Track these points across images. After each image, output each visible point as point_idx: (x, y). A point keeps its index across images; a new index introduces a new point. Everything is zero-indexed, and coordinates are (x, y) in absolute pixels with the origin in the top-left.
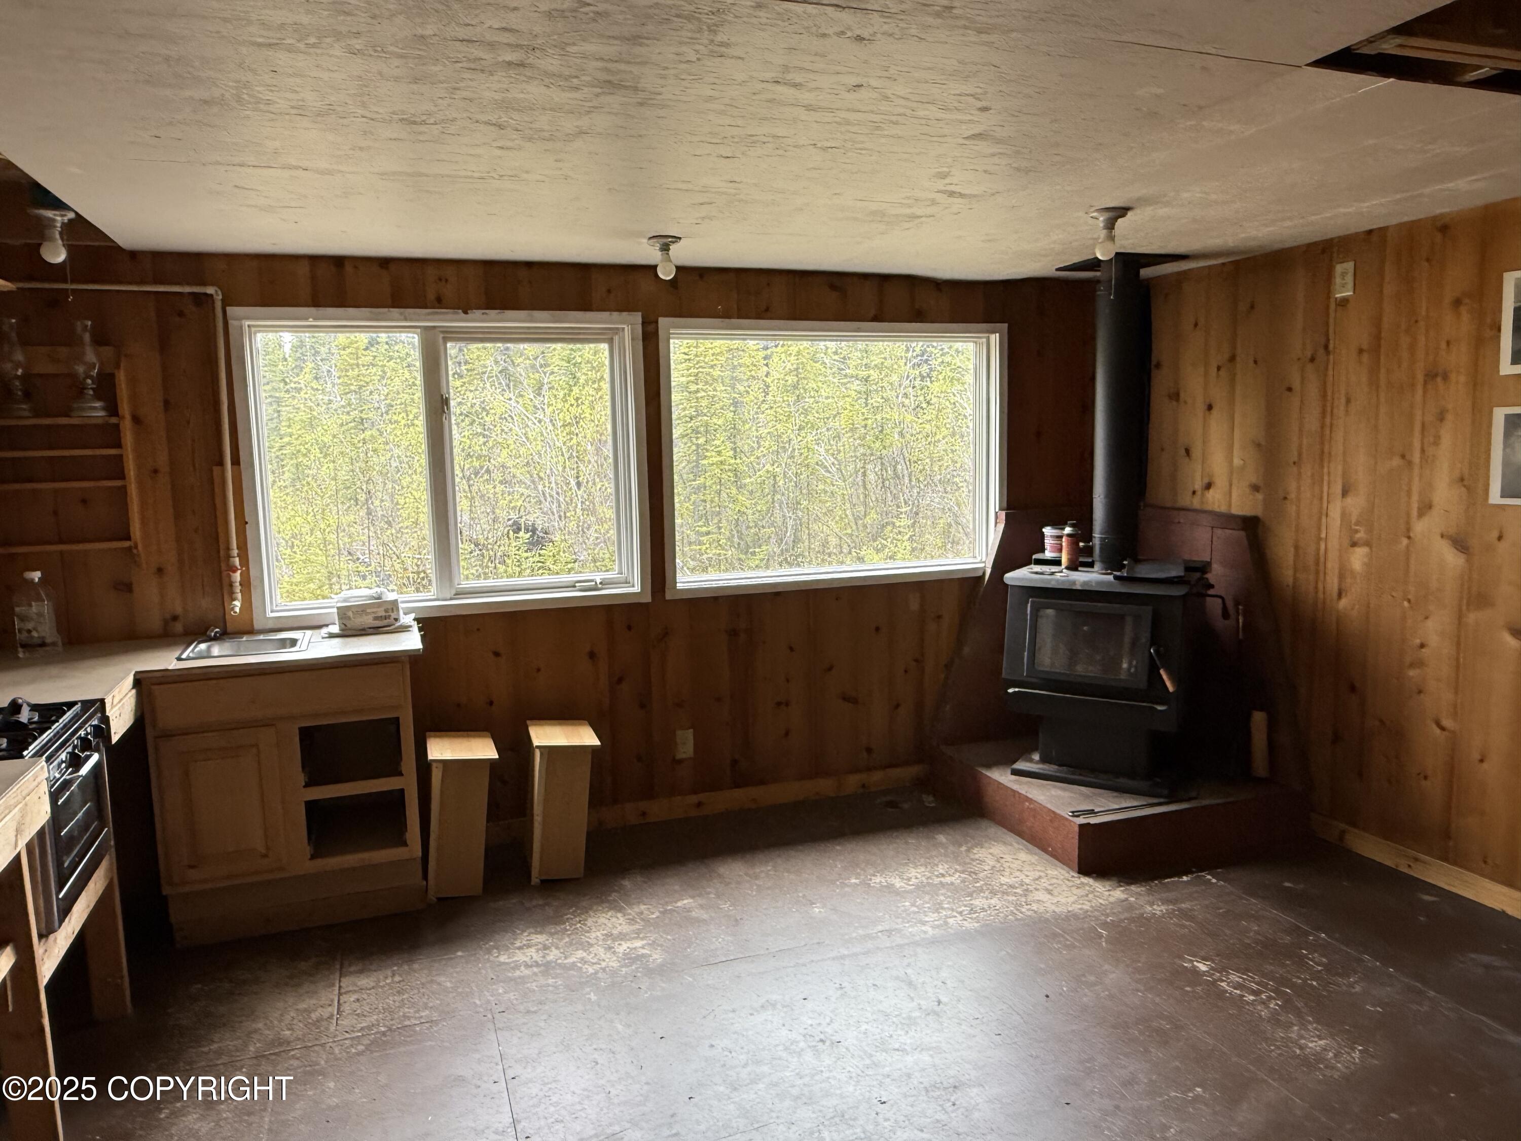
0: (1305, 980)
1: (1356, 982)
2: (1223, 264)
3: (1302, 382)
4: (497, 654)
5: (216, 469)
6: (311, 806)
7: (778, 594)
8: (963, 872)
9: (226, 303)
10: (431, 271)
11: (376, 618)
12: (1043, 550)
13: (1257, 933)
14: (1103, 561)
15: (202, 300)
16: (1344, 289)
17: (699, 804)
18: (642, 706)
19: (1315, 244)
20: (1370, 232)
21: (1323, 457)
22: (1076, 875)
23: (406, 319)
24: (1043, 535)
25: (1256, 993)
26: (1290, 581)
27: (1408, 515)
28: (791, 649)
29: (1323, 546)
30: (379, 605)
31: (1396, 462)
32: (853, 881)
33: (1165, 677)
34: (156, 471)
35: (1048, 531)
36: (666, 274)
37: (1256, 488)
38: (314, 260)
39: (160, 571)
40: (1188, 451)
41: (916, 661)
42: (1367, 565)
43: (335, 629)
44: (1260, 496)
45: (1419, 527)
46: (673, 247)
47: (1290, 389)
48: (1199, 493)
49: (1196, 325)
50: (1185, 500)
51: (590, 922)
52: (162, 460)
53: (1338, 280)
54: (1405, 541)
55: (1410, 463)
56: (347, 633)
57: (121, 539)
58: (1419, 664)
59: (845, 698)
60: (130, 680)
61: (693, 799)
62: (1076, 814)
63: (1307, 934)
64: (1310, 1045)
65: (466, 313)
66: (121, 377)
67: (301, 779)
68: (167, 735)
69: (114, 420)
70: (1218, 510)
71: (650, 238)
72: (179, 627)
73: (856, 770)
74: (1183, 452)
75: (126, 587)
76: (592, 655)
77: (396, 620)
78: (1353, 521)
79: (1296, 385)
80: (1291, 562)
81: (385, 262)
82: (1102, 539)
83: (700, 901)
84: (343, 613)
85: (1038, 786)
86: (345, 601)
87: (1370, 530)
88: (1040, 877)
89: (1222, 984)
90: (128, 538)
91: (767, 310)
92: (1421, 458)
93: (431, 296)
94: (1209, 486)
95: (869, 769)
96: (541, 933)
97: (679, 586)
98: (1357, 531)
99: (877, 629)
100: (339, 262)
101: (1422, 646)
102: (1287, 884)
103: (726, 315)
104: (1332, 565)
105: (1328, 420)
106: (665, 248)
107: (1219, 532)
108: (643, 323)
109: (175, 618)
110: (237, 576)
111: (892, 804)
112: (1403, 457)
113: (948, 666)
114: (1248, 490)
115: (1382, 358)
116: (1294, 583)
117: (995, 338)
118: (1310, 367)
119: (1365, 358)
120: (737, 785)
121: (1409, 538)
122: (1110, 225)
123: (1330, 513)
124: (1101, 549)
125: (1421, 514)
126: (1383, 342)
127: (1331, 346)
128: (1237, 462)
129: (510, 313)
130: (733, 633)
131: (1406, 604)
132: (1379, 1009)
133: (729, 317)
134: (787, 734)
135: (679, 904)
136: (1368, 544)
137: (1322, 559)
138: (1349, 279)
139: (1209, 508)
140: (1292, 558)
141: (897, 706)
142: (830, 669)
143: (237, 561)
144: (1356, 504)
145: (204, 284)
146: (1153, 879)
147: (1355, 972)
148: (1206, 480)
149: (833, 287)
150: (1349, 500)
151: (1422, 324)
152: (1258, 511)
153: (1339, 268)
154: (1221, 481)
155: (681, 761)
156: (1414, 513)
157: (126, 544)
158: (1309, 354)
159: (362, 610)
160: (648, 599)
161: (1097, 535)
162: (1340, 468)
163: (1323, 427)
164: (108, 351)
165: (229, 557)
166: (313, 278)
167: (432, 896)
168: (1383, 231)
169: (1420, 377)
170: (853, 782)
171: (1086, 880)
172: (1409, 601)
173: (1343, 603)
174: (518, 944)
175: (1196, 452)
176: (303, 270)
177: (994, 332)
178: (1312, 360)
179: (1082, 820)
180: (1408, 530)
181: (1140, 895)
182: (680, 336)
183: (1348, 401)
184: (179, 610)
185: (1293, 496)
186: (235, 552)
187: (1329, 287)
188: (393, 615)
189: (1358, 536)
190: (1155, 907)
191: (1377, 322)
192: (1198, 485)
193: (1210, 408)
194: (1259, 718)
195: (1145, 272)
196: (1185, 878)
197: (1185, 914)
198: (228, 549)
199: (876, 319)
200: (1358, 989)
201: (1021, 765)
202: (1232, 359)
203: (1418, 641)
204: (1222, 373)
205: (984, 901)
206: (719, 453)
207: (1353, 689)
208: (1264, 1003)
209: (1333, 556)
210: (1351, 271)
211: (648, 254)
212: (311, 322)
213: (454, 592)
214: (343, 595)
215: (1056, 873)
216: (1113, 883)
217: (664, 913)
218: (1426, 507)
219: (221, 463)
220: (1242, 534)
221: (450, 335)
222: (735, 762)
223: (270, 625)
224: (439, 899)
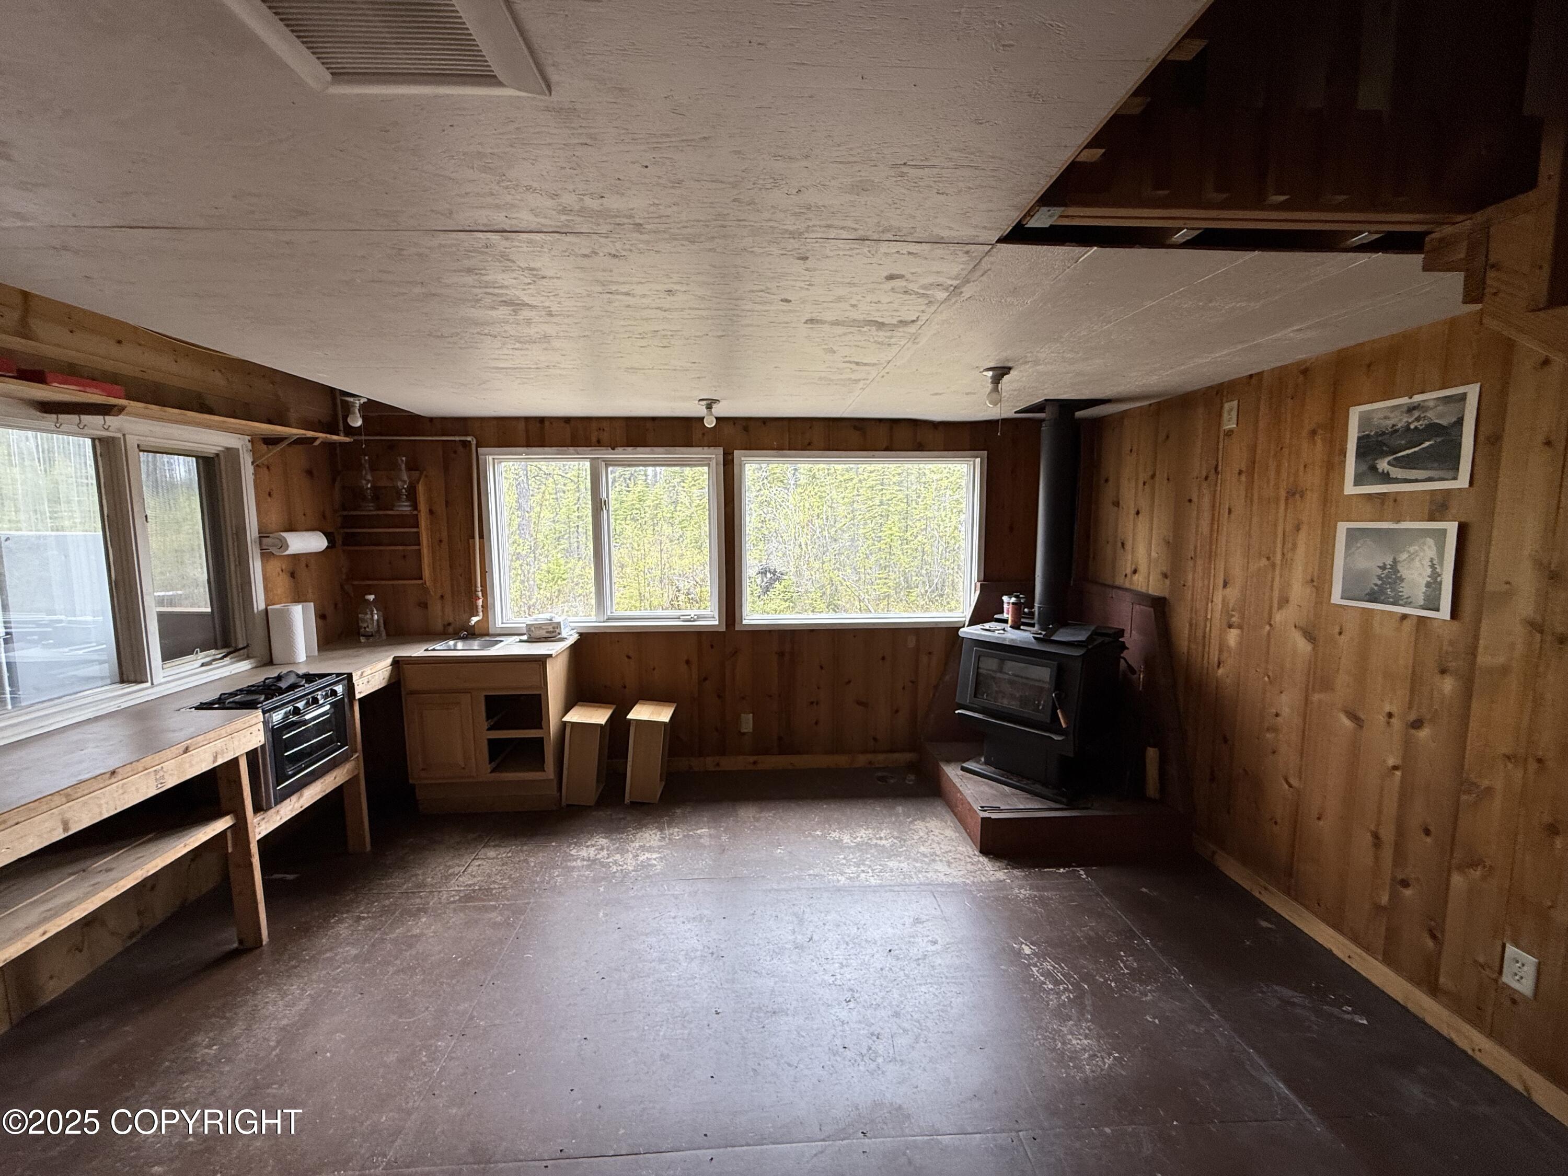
0: (1106, 980)
1: (1150, 991)
2: (1150, 405)
3: (1199, 496)
4: (629, 657)
5: (471, 541)
6: (491, 742)
7: (812, 631)
8: (896, 838)
9: (478, 446)
10: (594, 425)
11: (547, 632)
12: (1002, 612)
13: (1092, 929)
14: (1039, 623)
15: (466, 444)
16: (1230, 424)
17: (755, 763)
18: (719, 696)
19: (1211, 387)
20: (1251, 376)
21: (1211, 556)
22: (977, 853)
23: (578, 454)
24: (1002, 602)
25: (1056, 983)
26: (1185, 650)
27: (1271, 608)
28: (822, 668)
29: (1208, 625)
30: (550, 624)
31: (1264, 562)
32: (818, 833)
33: (1060, 716)
34: (441, 541)
35: (1005, 598)
36: (710, 423)
37: (1165, 576)
38: (527, 419)
39: (442, 597)
40: (1123, 544)
41: (913, 682)
42: (1240, 643)
43: (525, 638)
44: (1168, 582)
45: (1278, 617)
46: (714, 406)
47: (1190, 501)
48: (1129, 576)
49: (1131, 451)
50: (1119, 581)
51: (638, 836)
52: (445, 534)
53: (1225, 415)
54: (1268, 627)
55: (1273, 565)
56: (532, 640)
57: (416, 579)
58: (1274, 729)
59: (859, 703)
60: (390, 660)
61: (752, 759)
62: (983, 809)
63: (1133, 936)
64: (1074, 1042)
65: (613, 449)
66: (421, 488)
67: (486, 725)
68: (412, 693)
69: (415, 512)
70: (1139, 589)
71: (700, 400)
72: (451, 629)
73: (865, 752)
74: (1120, 545)
75: (424, 605)
76: (688, 662)
77: (559, 634)
78: (1231, 606)
79: (1195, 499)
80: (1187, 636)
81: (567, 420)
82: (1039, 608)
83: (713, 831)
84: (529, 627)
85: (975, 782)
86: (536, 620)
87: (1242, 617)
88: (950, 851)
89: (1034, 969)
90: (421, 578)
91: (809, 444)
92: (1282, 561)
93: (594, 439)
94: (1135, 572)
95: (874, 752)
96: (606, 838)
97: (744, 622)
98: (1233, 616)
99: (883, 658)
100: (542, 420)
101: (1277, 715)
102: (1144, 890)
103: (780, 448)
104: (1215, 643)
105: (1216, 526)
106: (709, 407)
107: (1137, 607)
108: (724, 454)
109: (449, 624)
110: (480, 602)
111: (881, 779)
112: (1268, 559)
113: (936, 687)
114: (1160, 577)
115: (1256, 475)
116: (1188, 652)
117: (978, 460)
118: (1205, 484)
119: (1243, 478)
120: (781, 753)
121: (1271, 625)
122: (997, 380)
123: (1215, 600)
124: (1039, 613)
125: (1280, 607)
126: (1256, 465)
127: (1220, 468)
128: (1154, 554)
129: (640, 449)
130: (781, 654)
131: (1266, 679)
132: (1157, 1021)
133: (782, 449)
134: (816, 723)
135: (699, 832)
136: (1240, 627)
137: (1207, 636)
138: (1234, 414)
139: (1133, 587)
140: (1187, 632)
141: (897, 711)
142: (849, 682)
143: (480, 594)
144: (1233, 593)
145: (467, 435)
146: (1034, 867)
147: (1156, 981)
148: (1134, 567)
149: (855, 428)
150: (1228, 590)
151: (1286, 451)
152: (1165, 594)
153: (1227, 406)
154: (1143, 568)
155: (744, 734)
156: (1275, 606)
157: (420, 582)
158: (1204, 474)
159: (539, 627)
160: (723, 629)
161: (1036, 605)
162: (1222, 566)
163: (1212, 531)
164: (416, 474)
165: (476, 591)
166: (527, 431)
167: (564, 803)
168: (1260, 374)
169: (1283, 494)
170: (862, 760)
171: (984, 860)
172: (1269, 677)
173: (1220, 671)
174: (589, 843)
175: (1128, 546)
176: (522, 425)
177: (977, 457)
178: (1206, 478)
179: (986, 815)
180: (1270, 618)
181: (1017, 878)
182: (750, 462)
183: (1230, 511)
184: (451, 620)
185: (1190, 583)
186: (479, 589)
187: (1220, 423)
188: (558, 631)
189: (1233, 619)
190: (1022, 891)
191: (1253, 449)
192: (1129, 571)
193: (1138, 513)
194: (1152, 753)
195: (1079, 414)
196: (1062, 870)
197: (1043, 902)
198: (476, 587)
199: (886, 449)
200: (1149, 997)
201: (969, 765)
202: (1153, 477)
203: (1274, 711)
204: (1147, 486)
205: (897, 864)
206: (890, 529)
207: (1225, 740)
208: (1057, 994)
209: (1215, 633)
210: (1236, 406)
211: (698, 410)
212: (524, 456)
213: (606, 617)
214: (535, 616)
215: (964, 849)
216: (1003, 865)
217: (684, 836)
218: (1284, 601)
219: (473, 537)
220: (1152, 609)
221: (608, 463)
222: (780, 738)
223: (498, 632)
224: (568, 806)
